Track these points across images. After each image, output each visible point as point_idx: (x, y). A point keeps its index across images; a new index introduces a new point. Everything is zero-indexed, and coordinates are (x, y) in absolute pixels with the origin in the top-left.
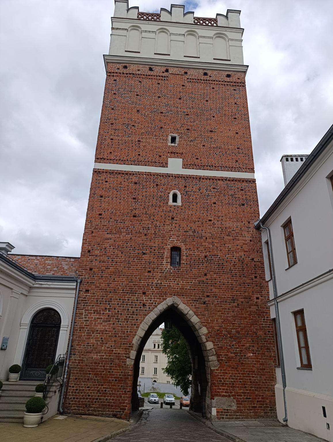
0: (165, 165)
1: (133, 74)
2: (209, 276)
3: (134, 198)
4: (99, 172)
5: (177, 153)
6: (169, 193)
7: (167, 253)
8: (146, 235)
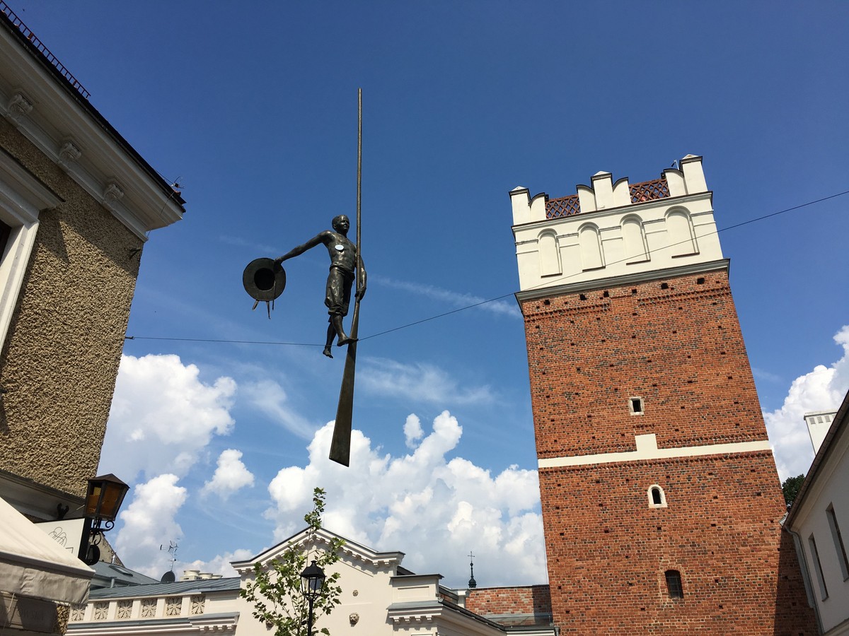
0: (632, 448)
1: (560, 311)
2: (725, 609)
3: (601, 505)
4: (547, 472)
5: (646, 426)
6: (646, 490)
7: (661, 582)
8: (627, 557)
